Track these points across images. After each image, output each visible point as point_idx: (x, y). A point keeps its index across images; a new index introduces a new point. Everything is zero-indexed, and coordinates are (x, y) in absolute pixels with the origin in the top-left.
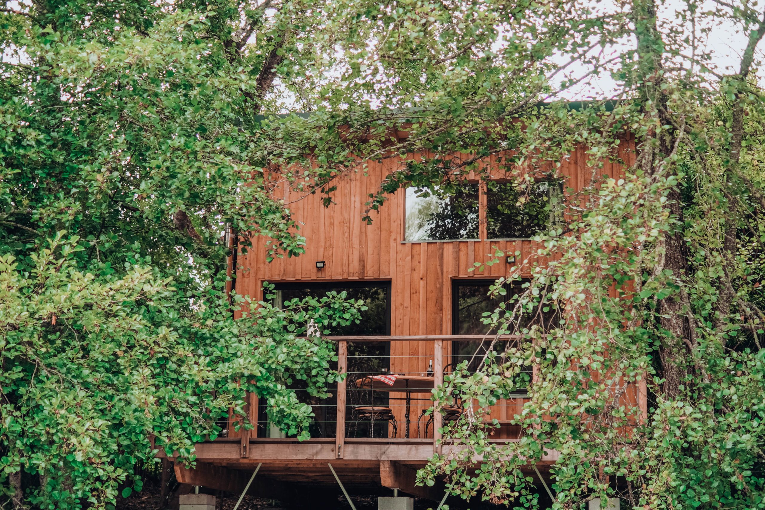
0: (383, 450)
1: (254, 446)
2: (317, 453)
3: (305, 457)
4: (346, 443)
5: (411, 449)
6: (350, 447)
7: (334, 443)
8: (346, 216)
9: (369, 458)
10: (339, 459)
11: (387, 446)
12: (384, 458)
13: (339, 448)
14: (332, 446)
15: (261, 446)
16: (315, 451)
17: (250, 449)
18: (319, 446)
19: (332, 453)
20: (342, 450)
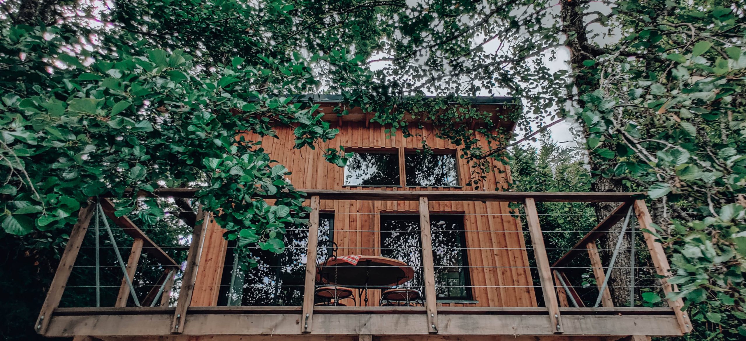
0: (363, 322)
1: (191, 318)
2: (276, 326)
3: (260, 332)
4: (315, 312)
5: (399, 319)
6: (320, 318)
7: (300, 312)
8: (302, 167)
9: (344, 332)
10: (305, 333)
11: (368, 316)
12: (364, 331)
13: (307, 318)
14: (297, 316)
15: (201, 317)
16: (273, 324)
17: (186, 321)
18: (280, 316)
19: (296, 326)
20: (310, 321)
